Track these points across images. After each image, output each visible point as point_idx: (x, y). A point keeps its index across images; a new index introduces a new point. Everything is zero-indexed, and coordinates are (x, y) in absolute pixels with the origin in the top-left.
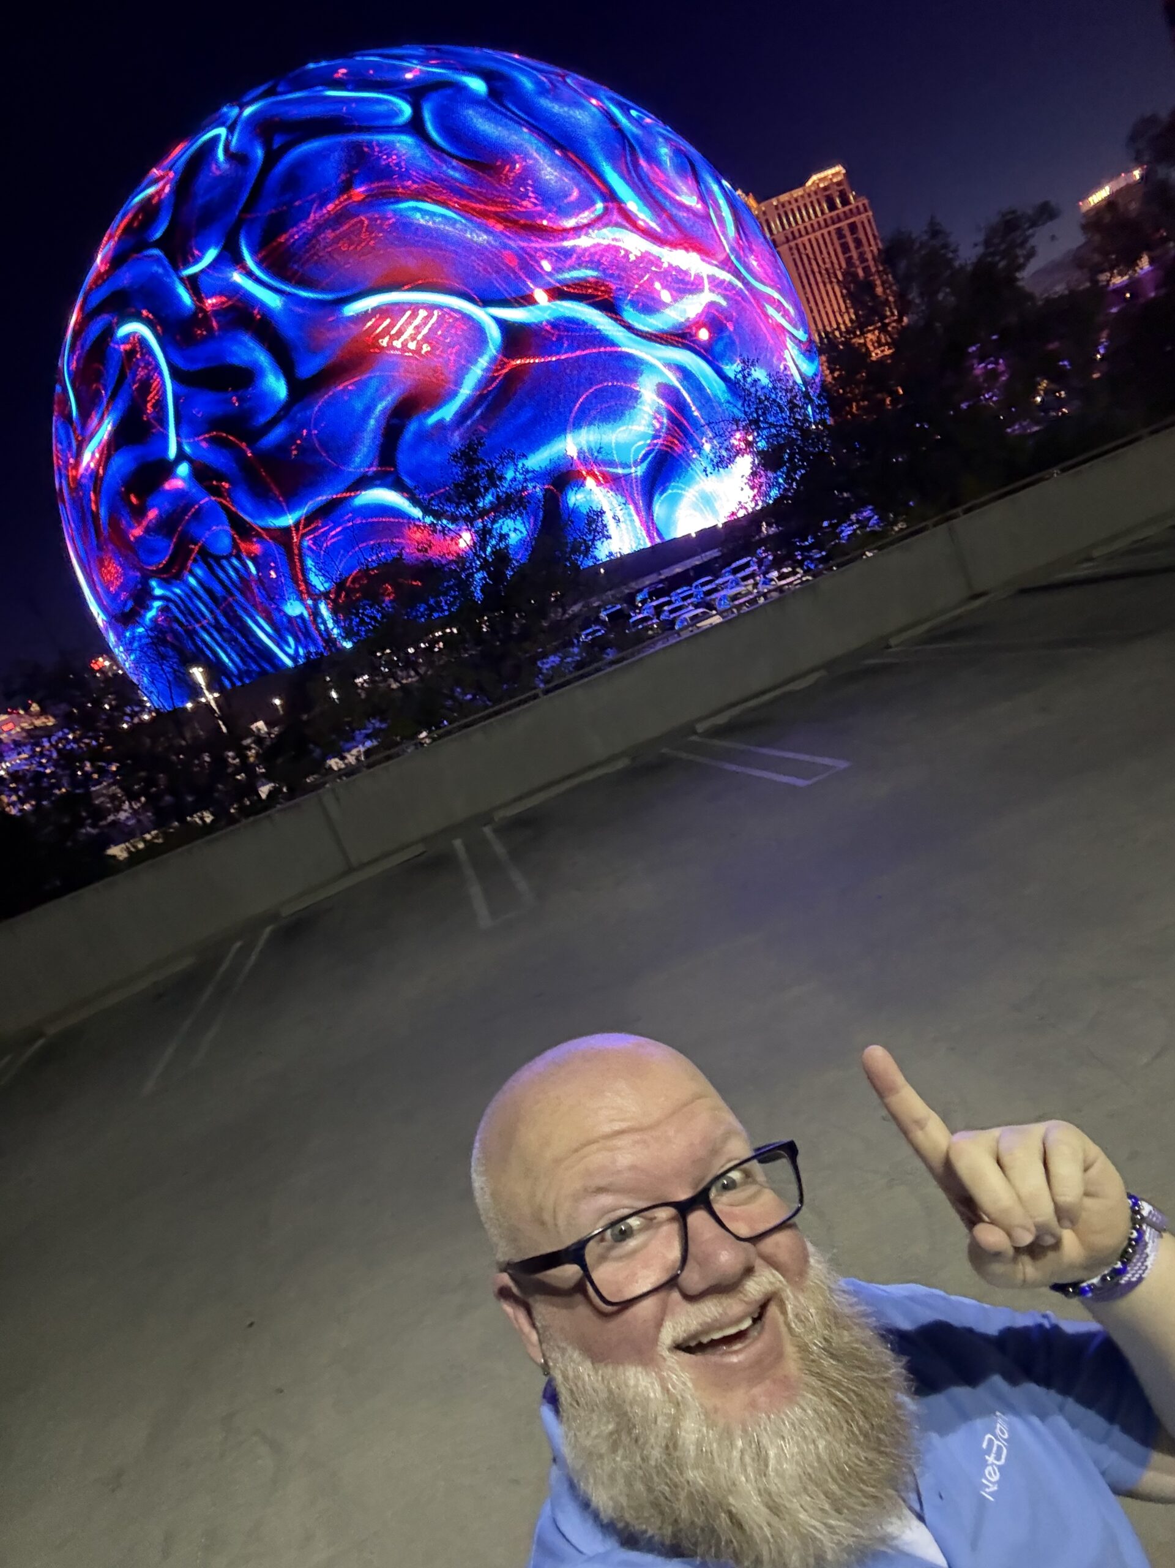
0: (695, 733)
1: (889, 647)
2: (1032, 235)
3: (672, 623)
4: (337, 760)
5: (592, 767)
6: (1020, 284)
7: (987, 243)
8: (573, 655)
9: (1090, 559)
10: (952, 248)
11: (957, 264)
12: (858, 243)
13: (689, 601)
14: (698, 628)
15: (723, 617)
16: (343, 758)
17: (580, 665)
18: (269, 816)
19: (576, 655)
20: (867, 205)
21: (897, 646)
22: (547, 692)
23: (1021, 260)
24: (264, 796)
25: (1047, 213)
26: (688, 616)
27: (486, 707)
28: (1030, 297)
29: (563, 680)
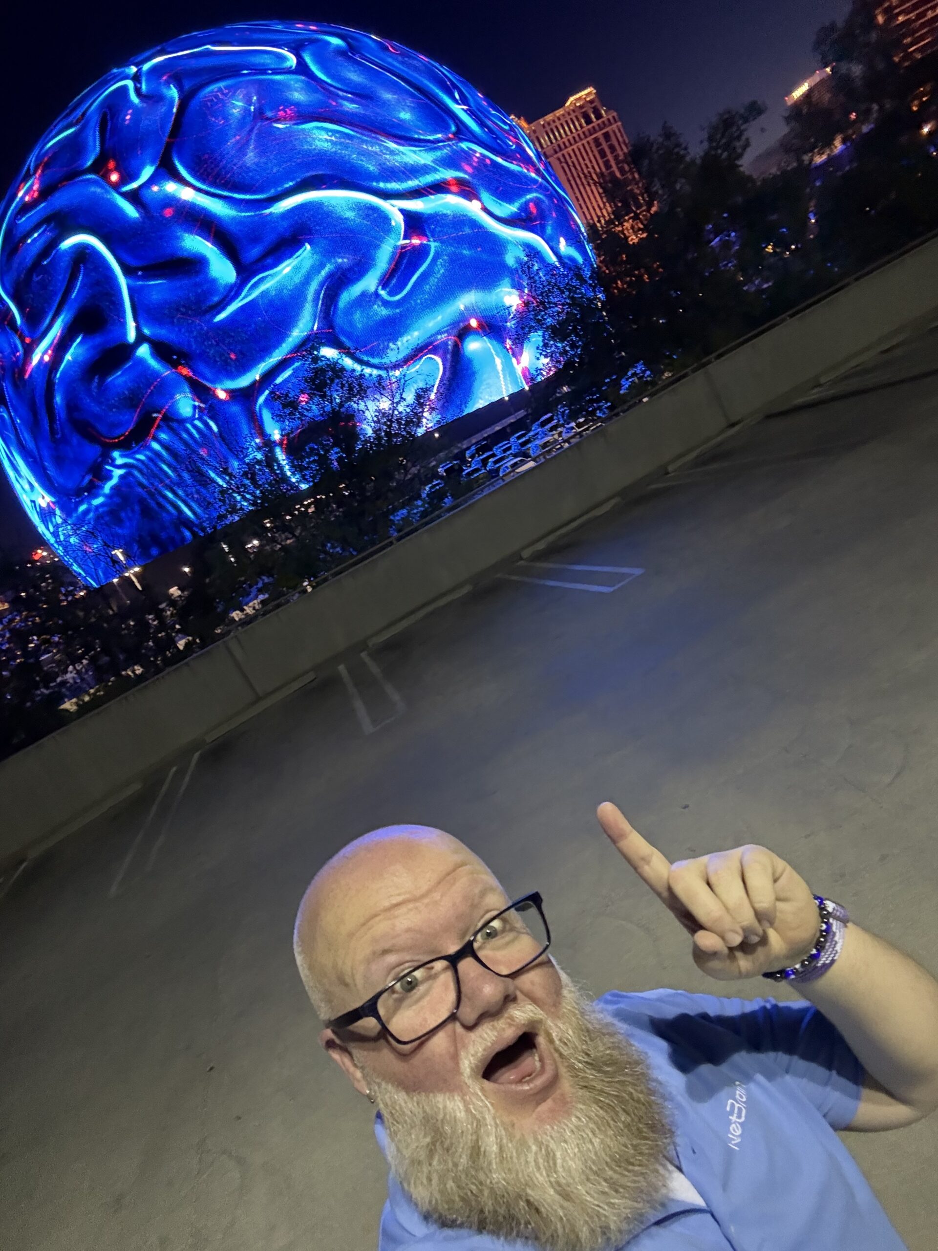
0: (521, 559)
1: (667, 473)
2: (746, 130)
3: (497, 471)
4: (238, 612)
5: (444, 595)
6: (742, 169)
7: (711, 139)
8: (417, 507)
9: (820, 385)
10: (683, 146)
11: (688, 159)
12: (612, 148)
13: (508, 453)
14: (518, 473)
15: (537, 462)
16: (242, 610)
17: (424, 514)
18: (187, 664)
19: (420, 507)
20: (616, 117)
21: (673, 472)
22: (399, 539)
23: (739, 151)
24: (181, 648)
25: (755, 110)
26: (509, 464)
27: (352, 556)
28: (750, 178)
29: (412, 527)
